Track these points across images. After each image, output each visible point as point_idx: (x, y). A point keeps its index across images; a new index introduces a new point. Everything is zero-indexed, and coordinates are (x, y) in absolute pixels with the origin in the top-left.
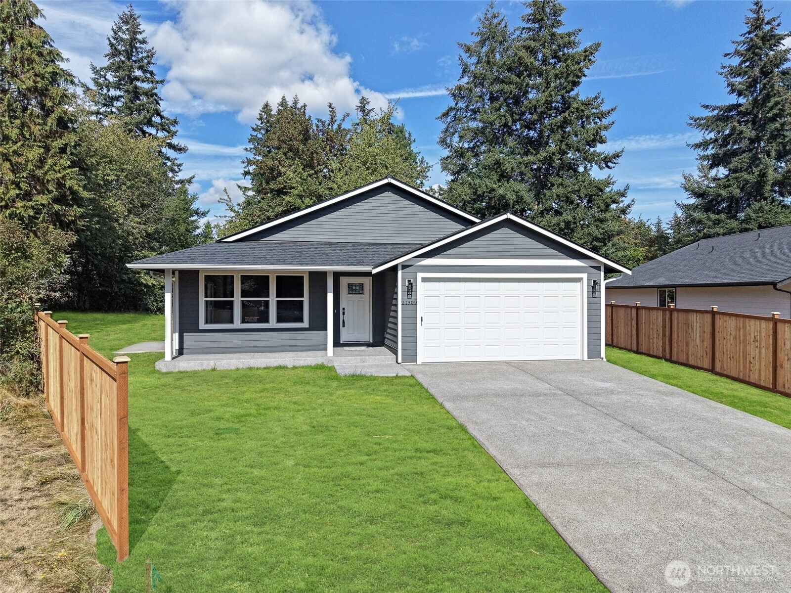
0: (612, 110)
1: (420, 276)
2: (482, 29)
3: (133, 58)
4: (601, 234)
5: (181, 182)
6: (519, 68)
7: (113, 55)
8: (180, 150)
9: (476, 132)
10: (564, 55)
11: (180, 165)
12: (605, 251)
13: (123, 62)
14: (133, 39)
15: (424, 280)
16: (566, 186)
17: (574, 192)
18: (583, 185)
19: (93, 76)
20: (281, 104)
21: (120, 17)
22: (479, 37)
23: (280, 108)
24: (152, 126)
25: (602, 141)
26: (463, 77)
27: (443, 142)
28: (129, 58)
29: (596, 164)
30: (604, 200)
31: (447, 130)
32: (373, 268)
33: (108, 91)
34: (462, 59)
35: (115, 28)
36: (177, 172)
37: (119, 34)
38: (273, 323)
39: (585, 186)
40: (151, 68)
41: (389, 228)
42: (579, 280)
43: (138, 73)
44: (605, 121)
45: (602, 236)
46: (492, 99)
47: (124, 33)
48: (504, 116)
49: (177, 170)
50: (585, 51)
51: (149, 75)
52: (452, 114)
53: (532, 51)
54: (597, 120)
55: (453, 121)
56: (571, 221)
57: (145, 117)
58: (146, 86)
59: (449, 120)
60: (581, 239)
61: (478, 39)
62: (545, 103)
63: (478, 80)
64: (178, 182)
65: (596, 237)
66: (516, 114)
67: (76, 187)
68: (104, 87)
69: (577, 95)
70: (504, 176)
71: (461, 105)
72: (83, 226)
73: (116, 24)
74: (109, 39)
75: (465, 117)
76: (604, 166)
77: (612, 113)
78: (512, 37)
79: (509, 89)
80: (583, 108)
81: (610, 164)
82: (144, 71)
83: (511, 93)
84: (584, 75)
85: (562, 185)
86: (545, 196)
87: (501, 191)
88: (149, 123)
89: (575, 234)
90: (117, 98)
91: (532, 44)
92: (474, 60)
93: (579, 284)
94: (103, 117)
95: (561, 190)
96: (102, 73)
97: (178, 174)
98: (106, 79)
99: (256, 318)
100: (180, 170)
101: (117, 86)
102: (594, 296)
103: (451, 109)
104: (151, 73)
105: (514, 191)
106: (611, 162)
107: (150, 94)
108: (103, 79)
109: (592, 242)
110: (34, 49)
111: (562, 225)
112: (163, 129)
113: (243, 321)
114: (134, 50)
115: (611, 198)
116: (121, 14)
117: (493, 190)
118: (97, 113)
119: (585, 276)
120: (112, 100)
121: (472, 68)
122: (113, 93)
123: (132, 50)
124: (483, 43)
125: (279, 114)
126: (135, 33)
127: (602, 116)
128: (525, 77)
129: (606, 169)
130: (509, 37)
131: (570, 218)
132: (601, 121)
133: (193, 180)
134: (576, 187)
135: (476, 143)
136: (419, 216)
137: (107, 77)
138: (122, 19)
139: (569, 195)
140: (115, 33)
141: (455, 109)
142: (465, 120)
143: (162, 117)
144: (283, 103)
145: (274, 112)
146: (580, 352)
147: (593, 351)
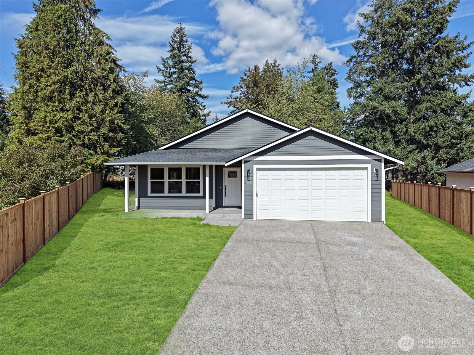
0: (471, 43)
1: (255, 167)
2: (376, 2)
3: (182, 51)
4: (457, 134)
5: (205, 115)
6: (397, 24)
7: (171, 51)
8: (205, 97)
9: (371, 70)
10: (433, 10)
11: (204, 106)
12: (461, 146)
13: (176, 53)
14: (182, 40)
15: (258, 169)
16: (433, 101)
17: (438, 105)
18: (445, 99)
19: (162, 63)
20: (266, 65)
21: (175, 30)
22: (374, 7)
23: (265, 67)
24: (190, 86)
25: (466, 66)
26: (361, 35)
27: (348, 78)
28: (179, 51)
29: (457, 84)
30: (463, 109)
31: (350, 71)
32: (225, 163)
33: (170, 69)
34: (360, 24)
35: (172, 36)
36: (203, 110)
37: (175, 39)
38: (184, 193)
39: (445, 100)
40: (190, 54)
41: (248, 139)
42: (366, 169)
43: (184, 58)
44: (465, 53)
45: (458, 135)
46: (383, 46)
47: (177, 38)
48: (387, 57)
49: (203, 108)
50: (450, 4)
51: (189, 59)
52: (354, 60)
53: (409, 11)
54: (459, 52)
55: (355, 65)
56: (433, 126)
57: (186, 82)
58: (187, 64)
59: (352, 64)
60: (442, 138)
61: (373, 9)
62: (414, 46)
63: (373, 36)
64: (203, 116)
65: (453, 136)
66: (396, 55)
67: (120, 124)
68: (168, 68)
69: (447, 36)
70: (387, 98)
71: (361, 53)
72: (124, 143)
73: (173, 34)
74: (169, 42)
75: (363, 61)
76: (464, 84)
77: (471, 45)
78: (397, 3)
79: (392, 39)
80: (446, 45)
81: (469, 83)
82: (187, 57)
83: (393, 41)
84: (447, 22)
85: (430, 101)
86: (416, 109)
87: (381, 108)
88: (188, 84)
89: (438, 135)
90: (174, 73)
91: (409, 6)
92: (370, 22)
93: (366, 171)
94: (167, 84)
95: (429, 104)
96: (166, 61)
97: (204, 111)
98: (168, 64)
99: (176, 191)
100: (205, 109)
101: (174, 67)
102: (376, 179)
103: (353, 57)
104: (191, 57)
105: (392, 107)
106: (469, 81)
107: (190, 69)
108: (167, 64)
109: (451, 139)
110: (103, 57)
111: (428, 129)
112: (196, 87)
113: (169, 192)
114: (182, 46)
115: (468, 108)
116: (175, 28)
117: (375, 108)
118: (164, 82)
119: (369, 166)
120: (172, 74)
121: (368, 28)
122: (173, 70)
123: (180, 47)
124: (376, 11)
125: (264, 71)
126: (182, 37)
127: (464, 48)
128: (401, 30)
129: (466, 87)
130: (395, 4)
131: (432, 124)
132: (462, 52)
133: (210, 114)
134: (440, 102)
135: (372, 77)
136: (267, 131)
137: (169, 63)
138: (176, 31)
139: (434, 107)
140: (173, 39)
141: (355, 57)
142: (363, 63)
143: (196, 81)
144: (267, 64)
145: (261, 70)
146: (366, 217)
147: (376, 216)
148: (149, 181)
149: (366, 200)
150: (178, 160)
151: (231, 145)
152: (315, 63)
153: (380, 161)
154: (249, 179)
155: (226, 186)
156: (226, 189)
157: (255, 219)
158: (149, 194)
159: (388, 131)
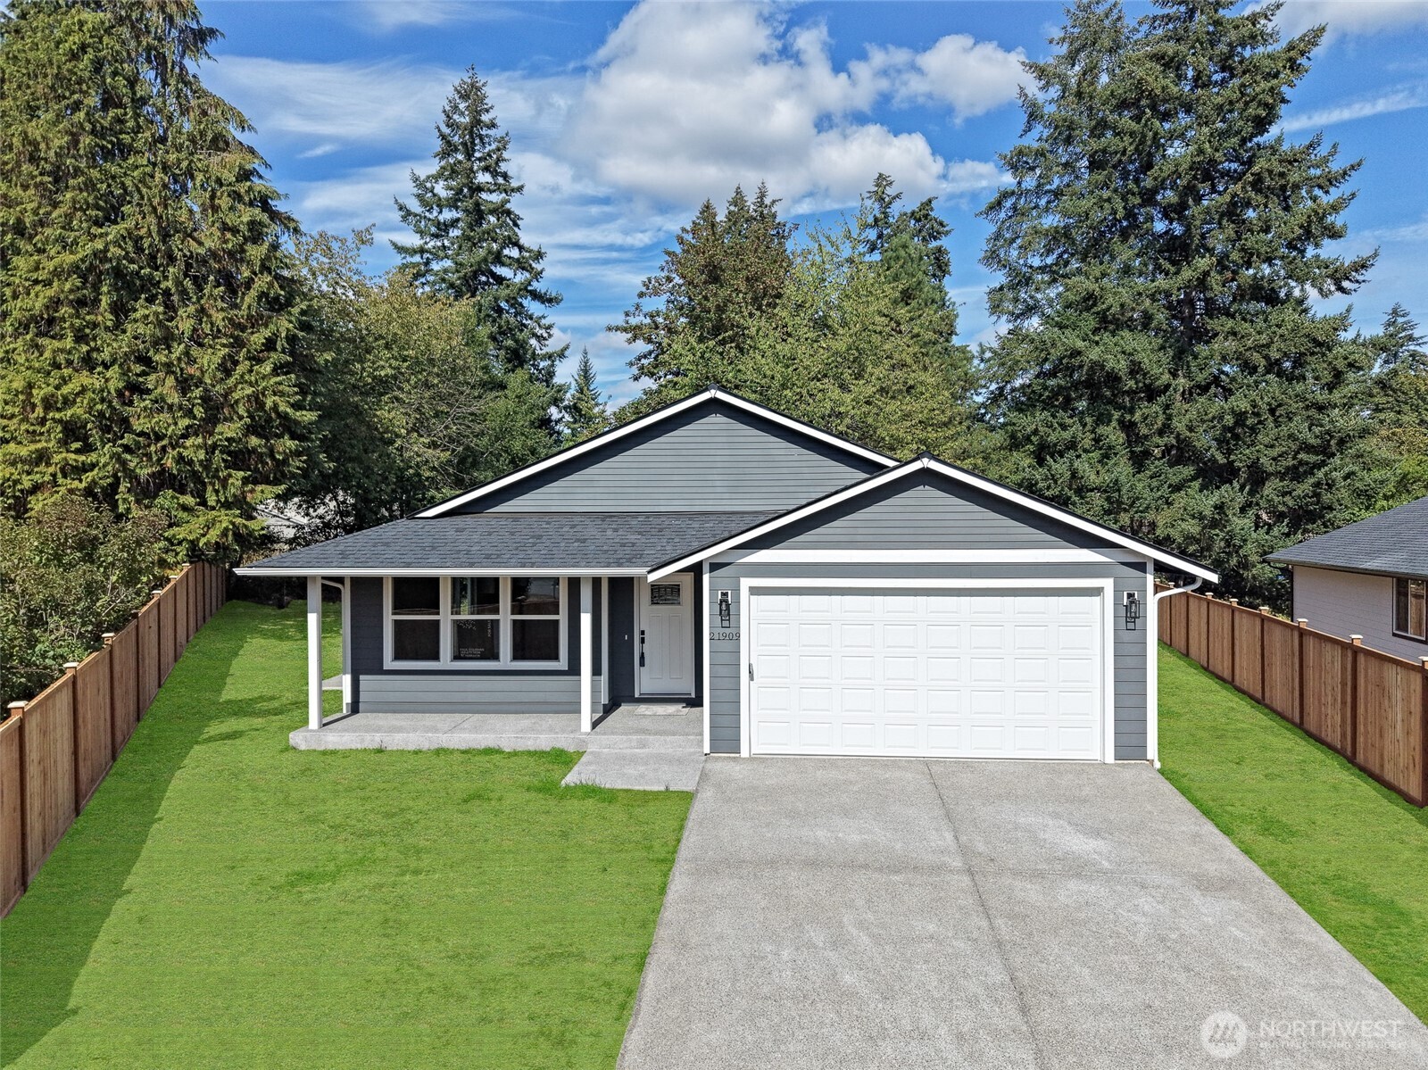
0: (1353, 167)
1: (746, 583)
2: (1072, 30)
3: (477, 155)
5: (550, 356)
6: (1138, 101)
7: (444, 154)
8: (550, 301)
9: (1060, 236)
10: (1241, 62)
11: (549, 327)
12: (1326, 475)
13: (460, 162)
14: (477, 122)
15: (754, 591)
16: (1243, 337)
17: (1258, 348)
18: (1280, 331)
19: (415, 191)
20: (735, 203)
21: (456, 89)
22: (1066, 45)
23: (732, 208)
24: (503, 264)
25: (1335, 234)
26: (1029, 129)
27: (992, 258)
28: (469, 155)
29: (1313, 286)
30: (1330, 363)
31: (998, 236)
32: (649, 572)
33: (441, 212)
34: (1026, 95)
35: (447, 108)
36: (545, 339)
37: (456, 117)
38: (505, 660)
39: (1281, 336)
40: (503, 167)
41: (718, 483)
42: (1098, 592)
43: (483, 178)
44: (1335, 194)
45: (1319, 441)
46: (1095, 165)
47: (462, 114)
48: (1109, 200)
49: (545, 335)
50: (1291, 48)
51: (501, 180)
52: (1008, 203)
53: (1171, 64)
54: (1317, 192)
55: (1010, 217)
56: (1246, 412)
57: (490, 252)
58: (495, 198)
59: (1002, 215)
60: (1272, 446)
61: (1064, 49)
62: (1191, 168)
63: (1065, 133)
64: (544, 358)
65: (1304, 443)
66: (1133, 194)
68: (435, 207)
69: (1279, 140)
70: (1109, 323)
71: (1030, 182)
73: (450, 102)
74: (438, 128)
75: (1035, 208)
76: (1333, 288)
77: (1353, 173)
78: (1135, 38)
79: (1121, 145)
80: (1282, 170)
81: (1346, 284)
82: (495, 174)
83: (1124, 153)
84: (1284, 101)
85: (1235, 334)
86: (1196, 357)
87: (1094, 354)
88: (498, 259)
89: (1260, 437)
90: (454, 223)
91: (1170, 48)
92: (1054, 92)
93: (1097, 599)
94: (431, 257)
95: (1231, 345)
96: (428, 185)
97: (546, 342)
98: (434, 195)
99: (478, 651)
100: (550, 336)
101: (453, 204)
102: (1131, 626)
103: (1006, 195)
104: (505, 176)
105: (1124, 352)
106: (1347, 278)
107: (502, 211)
108: (429, 195)
109: (1297, 453)
110: (224, 188)
111: (1229, 420)
112: (523, 269)
113: (457, 657)
114: (477, 141)
115: (1346, 358)
116: (457, 84)
117: (1076, 353)
118: (422, 251)
119: (1108, 584)
120: (444, 228)
121: (1050, 109)
122: (447, 215)
123: (473, 143)
124: (1072, 58)
125: (730, 220)
126: (479, 113)
127: (1331, 181)
128: (1149, 119)
129: (1338, 294)
130: (1128, 38)
131: (1244, 405)
132: (1327, 192)
133: (566, 353)
134: (1264, 339)
135: (1060, 256)
136: (777, 458)
137: (435, 191)
138: (459, 92)
139: (1248, 354)
140: (448, 116)
141: (1013, 193)
142: (1034, 213)
143: (521, 248)
144: (738, 199)
146: (1098, 744)
147: (1129, 745)
148: (389, 618)
149: (1098, 692)
150: (488, 557)
151: (662, 502)
152: (883, 199)
153: (1140, 566)
154: (726, 624)
155: (643, 633)
156: (643, 641)
157: (744, 753)
158: (389, 662)
159: (1114, 423)
